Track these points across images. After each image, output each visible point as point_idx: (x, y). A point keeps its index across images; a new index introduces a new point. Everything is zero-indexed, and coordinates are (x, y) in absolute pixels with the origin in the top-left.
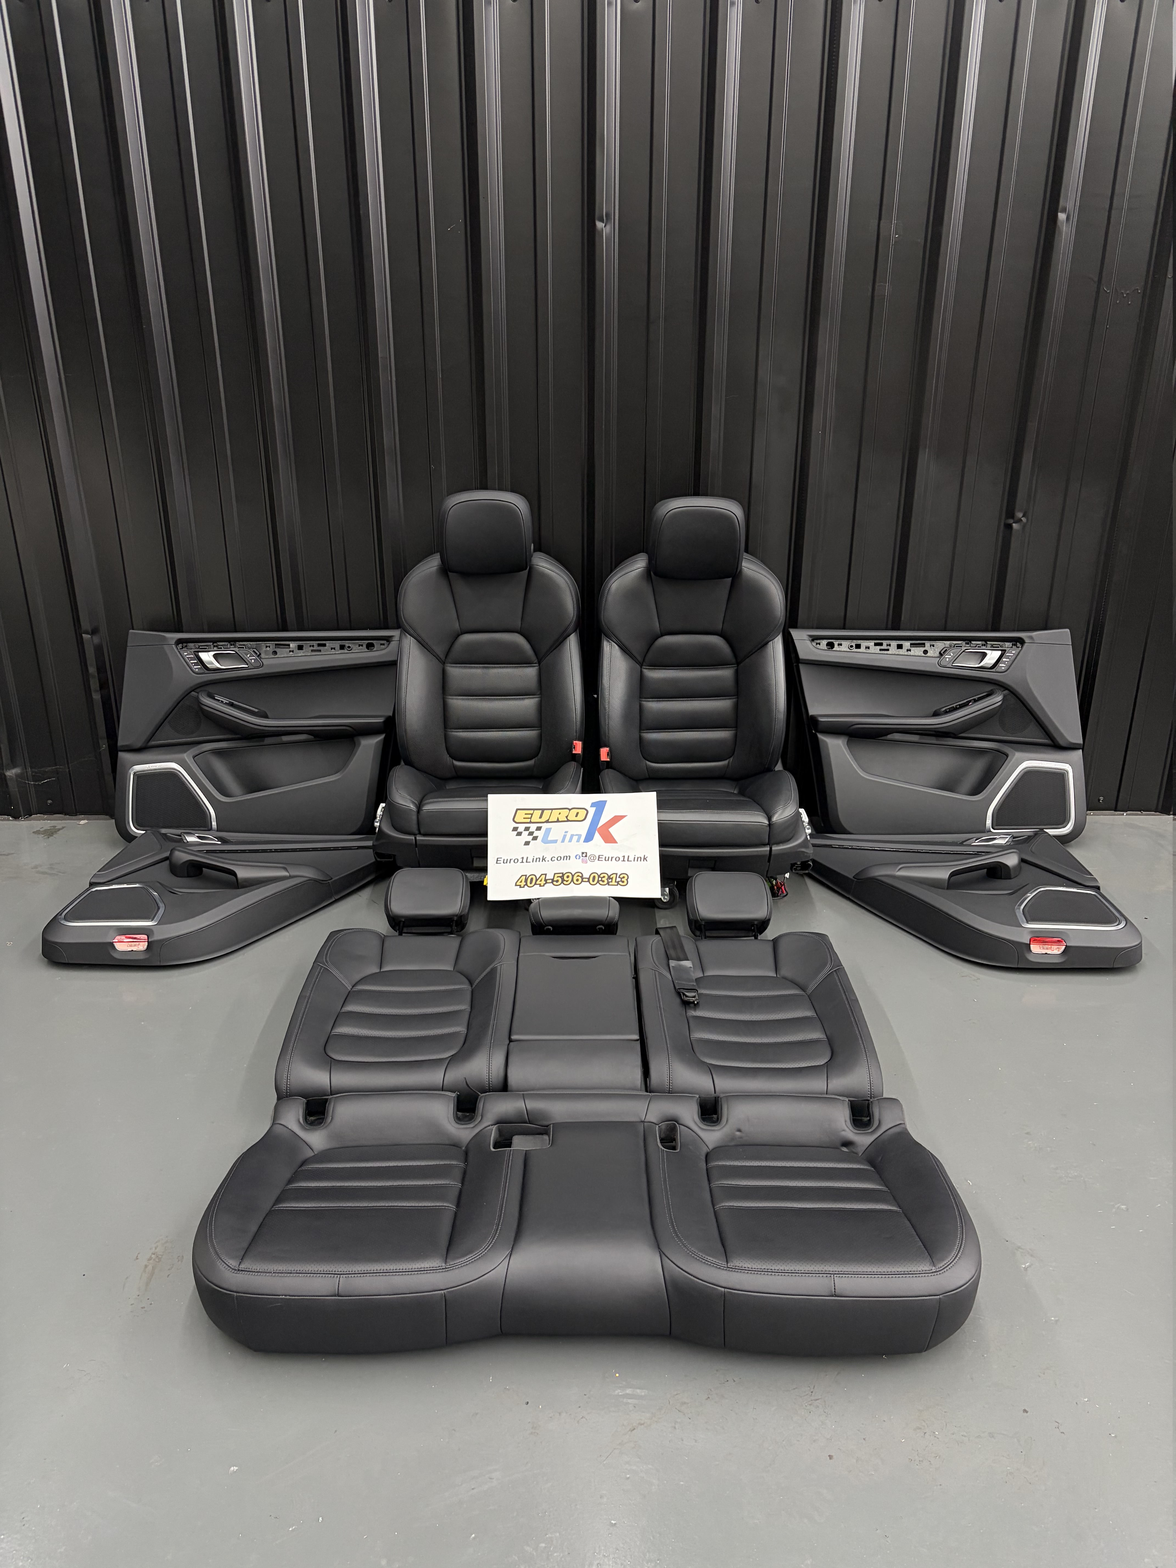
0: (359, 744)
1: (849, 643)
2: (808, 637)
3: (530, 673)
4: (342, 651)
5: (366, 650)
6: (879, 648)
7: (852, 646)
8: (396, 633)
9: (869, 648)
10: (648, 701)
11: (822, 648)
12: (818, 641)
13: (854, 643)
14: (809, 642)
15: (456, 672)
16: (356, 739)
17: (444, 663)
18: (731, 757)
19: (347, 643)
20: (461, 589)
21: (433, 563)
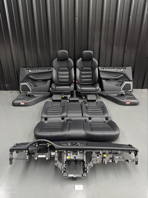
0: (48, 81)
1: (105, 69)
2: (100, 68)
3: (68, 72)
5: (48, 70)
9: (108, 69)
10: (82, 76)
17: (58, 71)
18: (92, 82)
20: (60, 62)
21: (56, 59)
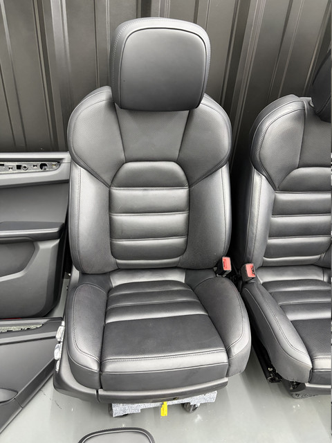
0: (38, 248)
3: (180, 194)
4: (19, 171)
5: (40, 170)
8: (65, 156)
15: (121, 194)
16: (35, 243)
17: (110, 187)
18: (324, 253)
19: (23, 164)
20: (129, 122)
21: (102, 96)
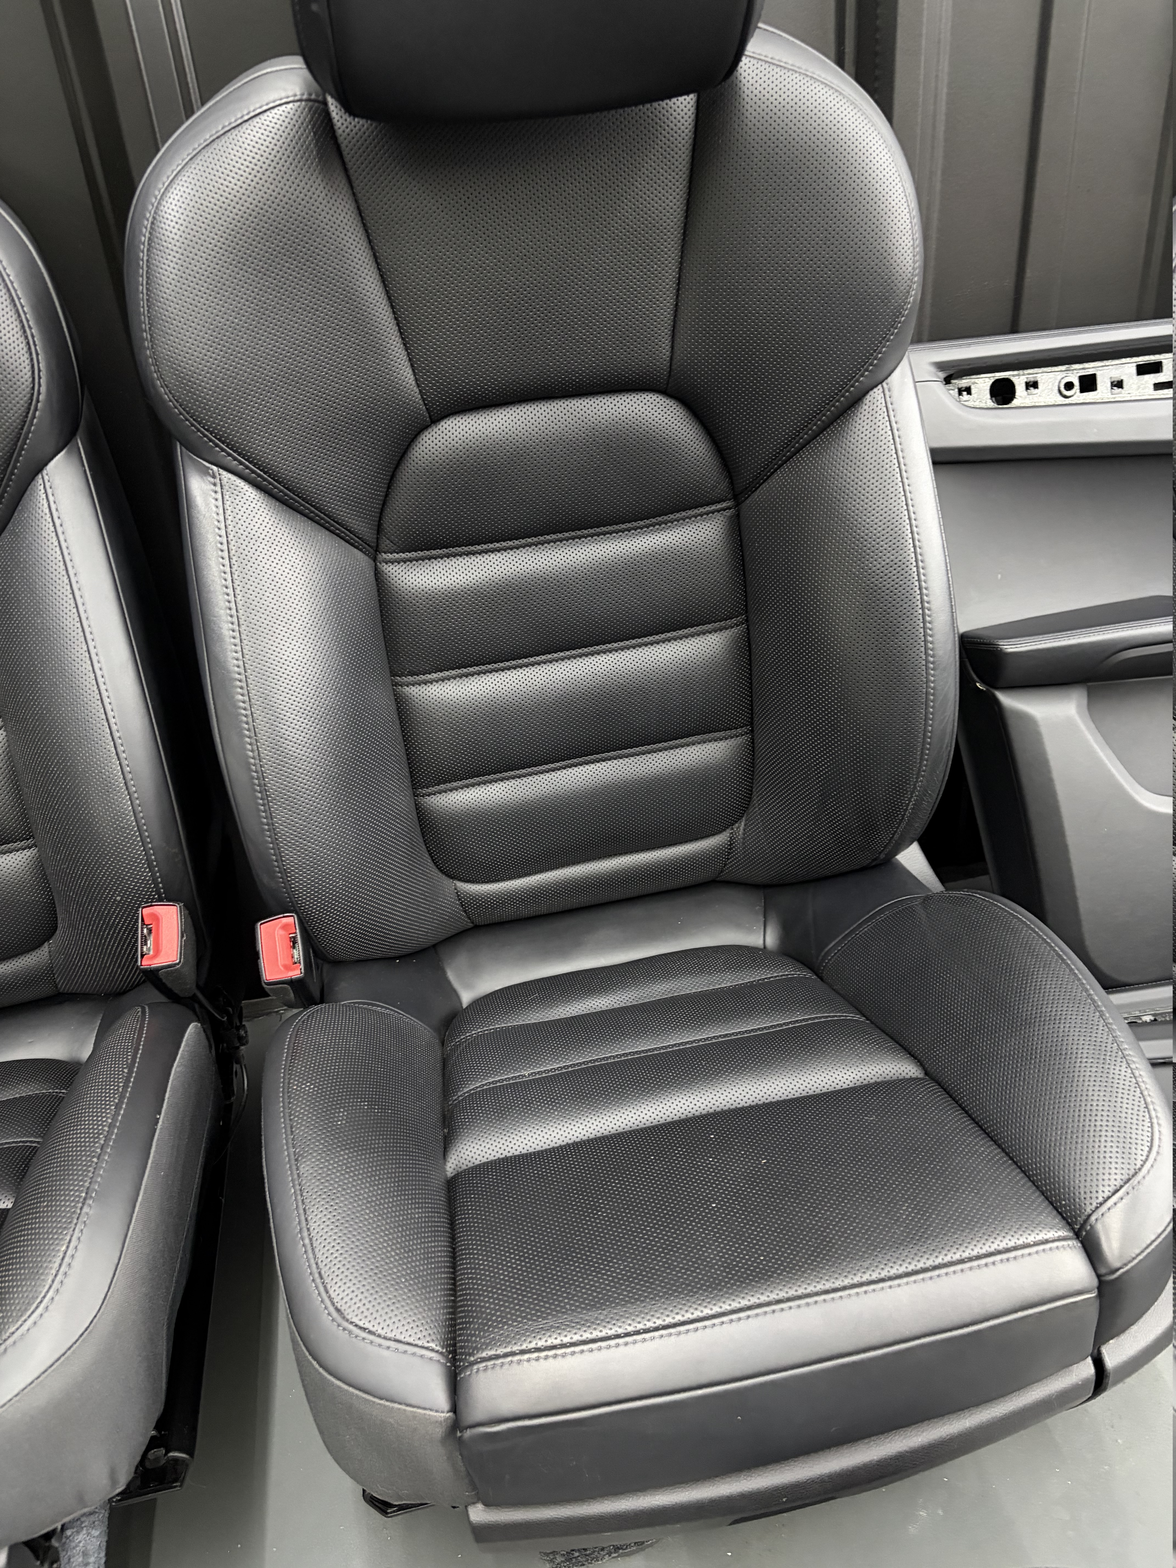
1: (1060, 376)
2: (932, 369)
6: (1151, 379)
7: (1069, 386)
9: (1119, 384)
10: (425, 683)
11: (977, 404)
12: (964, 382)
13: (1074, 373)
14: (939, 388)
18: (738, 819)
